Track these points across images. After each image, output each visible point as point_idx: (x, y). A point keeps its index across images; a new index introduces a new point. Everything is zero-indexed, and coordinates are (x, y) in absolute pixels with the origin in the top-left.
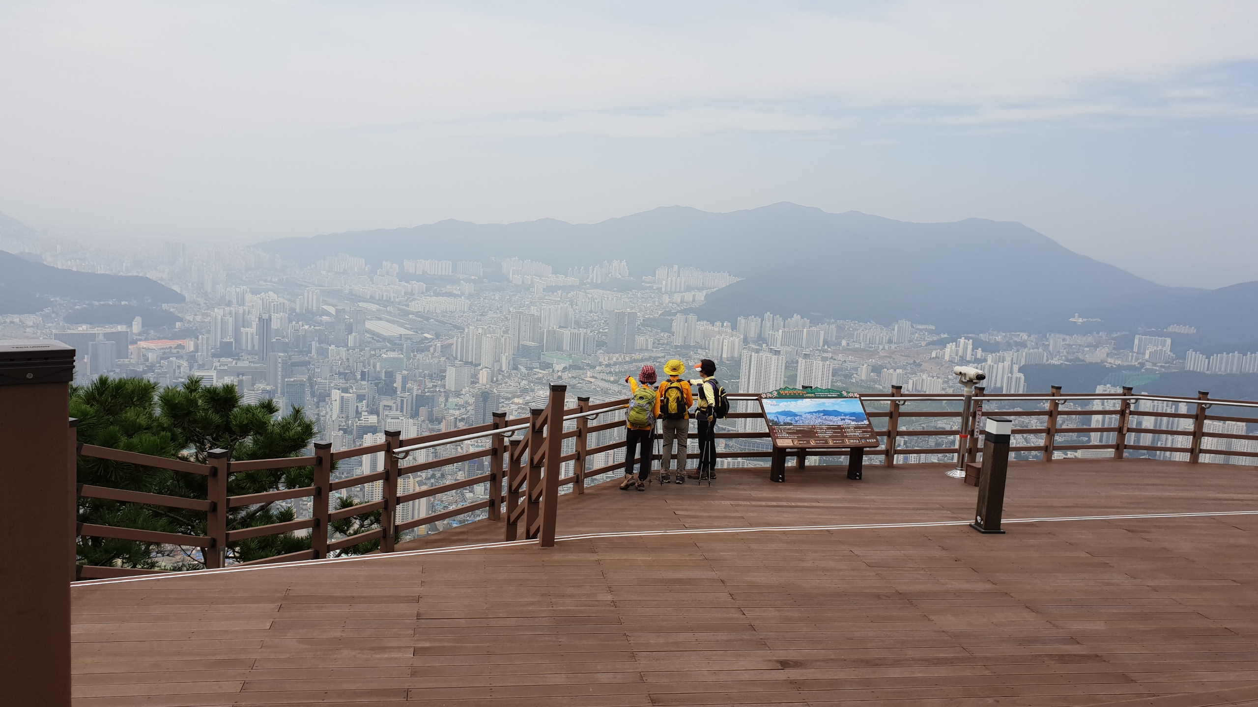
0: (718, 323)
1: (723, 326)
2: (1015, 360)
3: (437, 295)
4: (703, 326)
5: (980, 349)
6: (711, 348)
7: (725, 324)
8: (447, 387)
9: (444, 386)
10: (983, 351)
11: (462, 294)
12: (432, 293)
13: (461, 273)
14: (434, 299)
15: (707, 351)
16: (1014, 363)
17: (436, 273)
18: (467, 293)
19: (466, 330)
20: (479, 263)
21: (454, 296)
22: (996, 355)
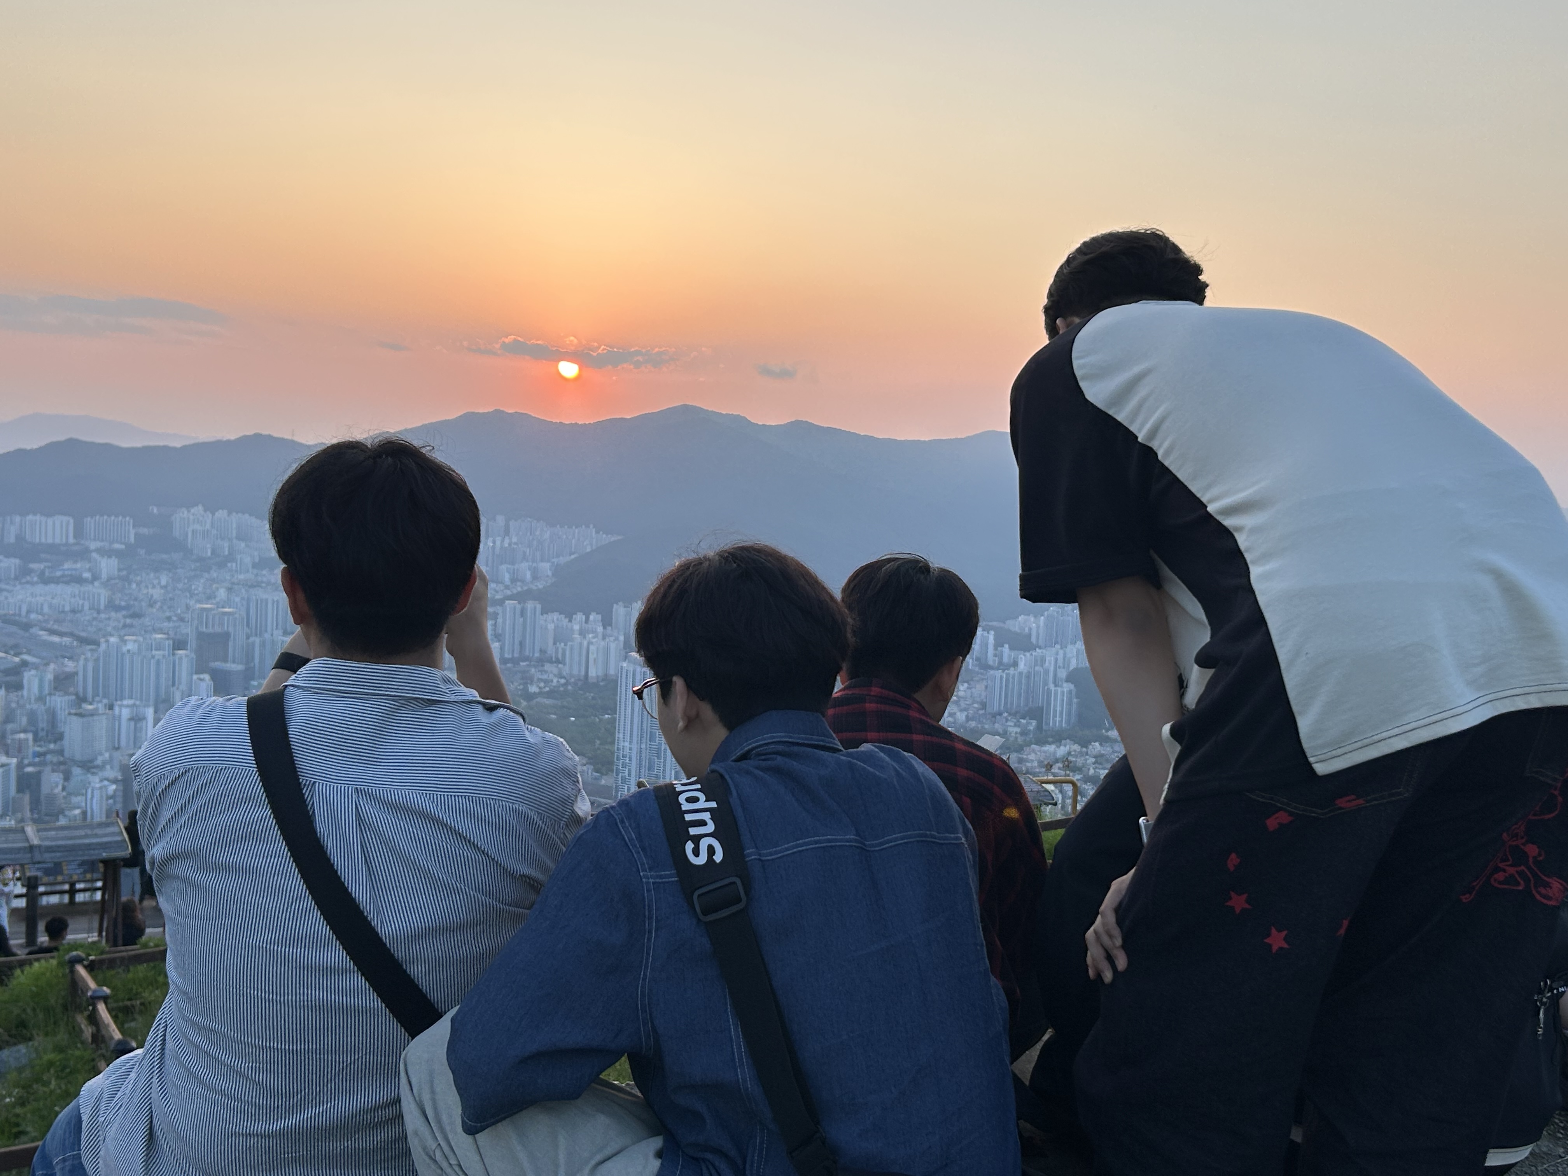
0: (580, 617)
1: (587, 620)
2: (1060, 663)
3: (46, 580)
4: (552, 621)
5: (1007, 646)
6: (567, 660)
7: (591, 617)
8: (67, 754)
9: (61, 752)
10: (1011, 648)
11: (95, 578)
12: (35, 579)
13: (92, 537)
14: (40, 589)
15: (560, 666)
16: (1060, 667)
17: (43, 540)
18: (104, 576)
19: (103, 646)
20: (127, 519)
21: (78, 580)
22: (1032, 655)
